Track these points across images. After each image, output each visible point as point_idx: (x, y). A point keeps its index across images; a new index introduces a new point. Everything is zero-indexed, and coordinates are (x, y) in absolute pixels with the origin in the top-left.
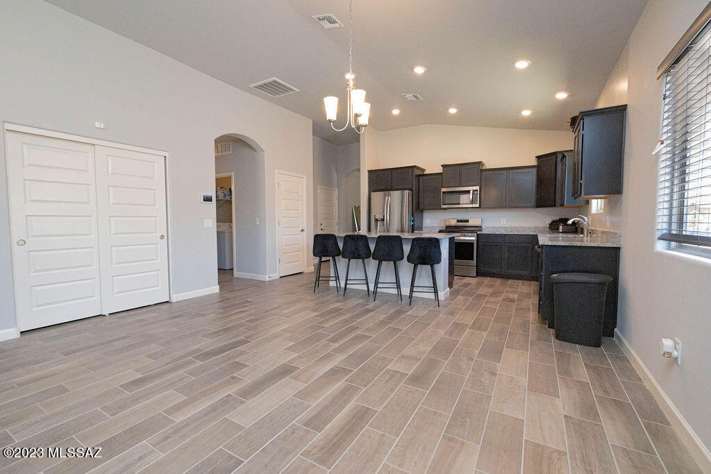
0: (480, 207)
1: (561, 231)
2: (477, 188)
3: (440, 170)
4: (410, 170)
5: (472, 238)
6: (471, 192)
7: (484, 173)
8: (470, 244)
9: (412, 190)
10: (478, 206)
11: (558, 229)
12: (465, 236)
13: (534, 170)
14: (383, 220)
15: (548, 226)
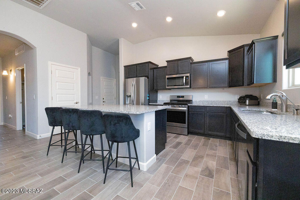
0: (190, 87)
1: (247, 104)
2: (188, 75)
3: (165, 64)
4: (147, 65)
5: (184, 109)
6: (185, 77)
7: (193, 65)
8: (183, 113)
9: (148, 78)
10: (189, 86)
11: (245, 102)
12: (180, 107)
13: (227, 61)
14: (130, 96)
15: (237, 100)
